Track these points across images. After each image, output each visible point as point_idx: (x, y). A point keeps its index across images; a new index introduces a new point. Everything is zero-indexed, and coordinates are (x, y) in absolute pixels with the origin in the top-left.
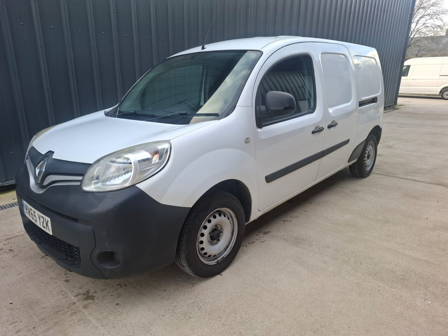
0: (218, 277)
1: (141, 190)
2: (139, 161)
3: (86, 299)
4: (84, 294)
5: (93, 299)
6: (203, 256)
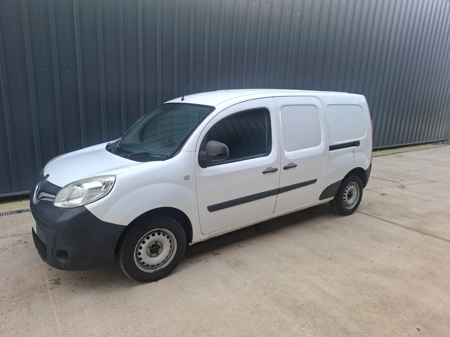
0: (155, 283)
1: (88, 210)
2: (89, 189)
3: (55, 284)
4: (55, 281)
5: (59, 285)
6: (141, 264)
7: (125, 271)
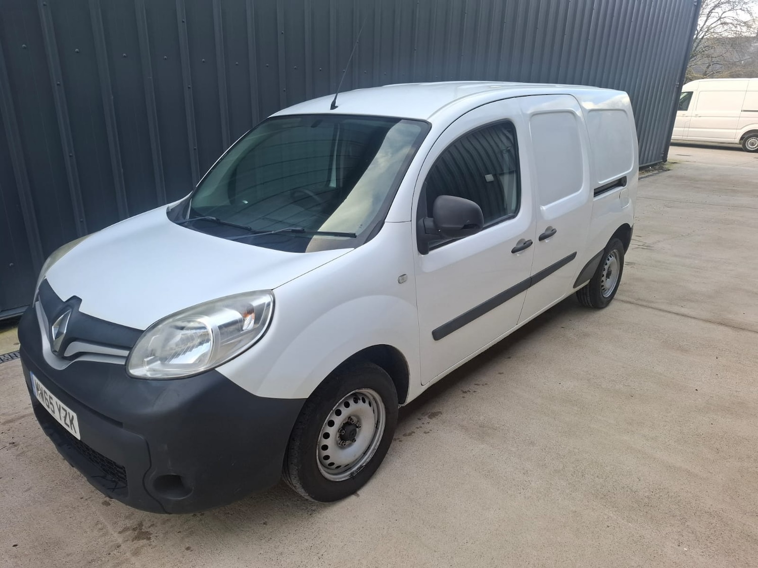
0: (353, 498)
1: (225, 377)
2: (220, 327)
3: (137, 538)
4: (134, 530)
5: (149, 539)
6: (328, 468)
7: (303, 490)
